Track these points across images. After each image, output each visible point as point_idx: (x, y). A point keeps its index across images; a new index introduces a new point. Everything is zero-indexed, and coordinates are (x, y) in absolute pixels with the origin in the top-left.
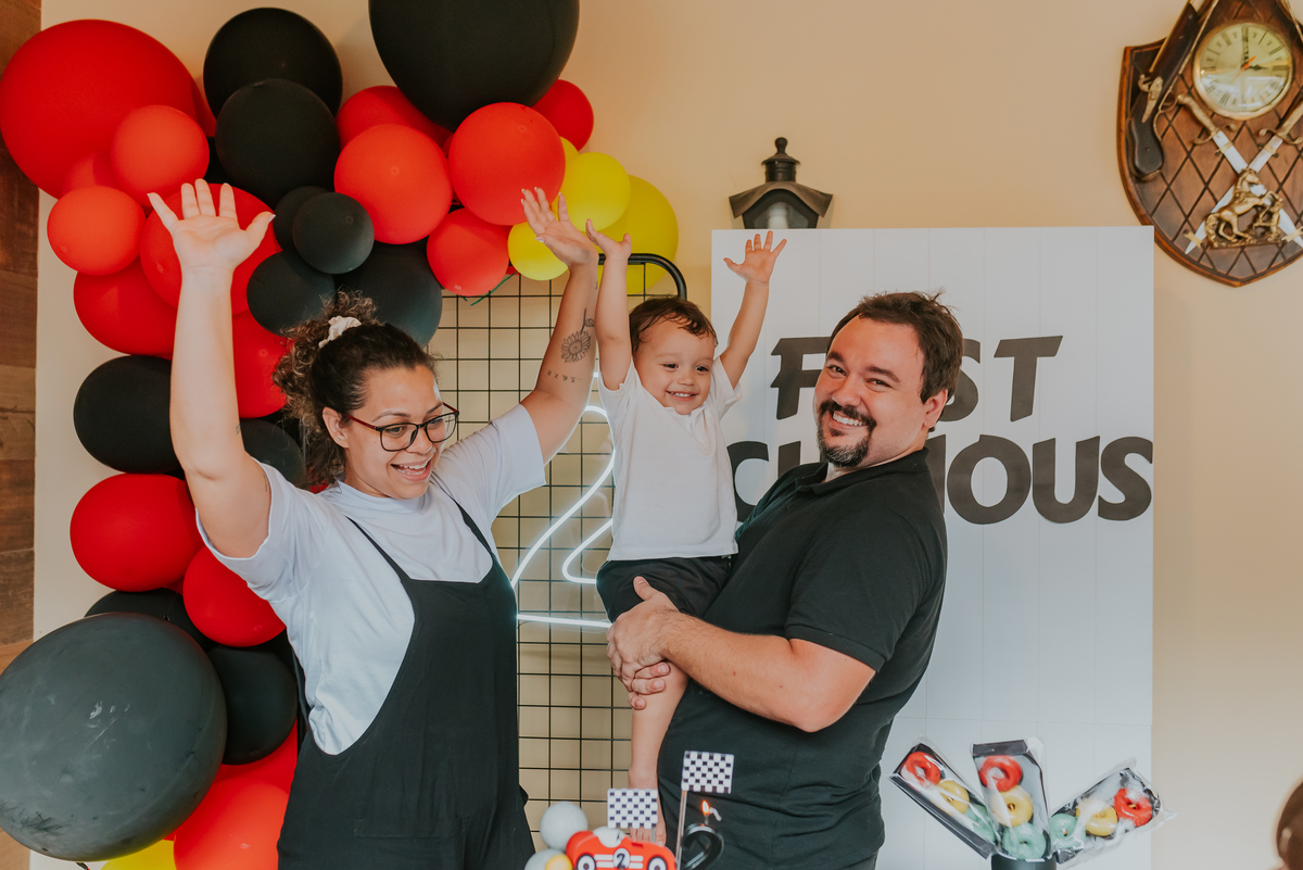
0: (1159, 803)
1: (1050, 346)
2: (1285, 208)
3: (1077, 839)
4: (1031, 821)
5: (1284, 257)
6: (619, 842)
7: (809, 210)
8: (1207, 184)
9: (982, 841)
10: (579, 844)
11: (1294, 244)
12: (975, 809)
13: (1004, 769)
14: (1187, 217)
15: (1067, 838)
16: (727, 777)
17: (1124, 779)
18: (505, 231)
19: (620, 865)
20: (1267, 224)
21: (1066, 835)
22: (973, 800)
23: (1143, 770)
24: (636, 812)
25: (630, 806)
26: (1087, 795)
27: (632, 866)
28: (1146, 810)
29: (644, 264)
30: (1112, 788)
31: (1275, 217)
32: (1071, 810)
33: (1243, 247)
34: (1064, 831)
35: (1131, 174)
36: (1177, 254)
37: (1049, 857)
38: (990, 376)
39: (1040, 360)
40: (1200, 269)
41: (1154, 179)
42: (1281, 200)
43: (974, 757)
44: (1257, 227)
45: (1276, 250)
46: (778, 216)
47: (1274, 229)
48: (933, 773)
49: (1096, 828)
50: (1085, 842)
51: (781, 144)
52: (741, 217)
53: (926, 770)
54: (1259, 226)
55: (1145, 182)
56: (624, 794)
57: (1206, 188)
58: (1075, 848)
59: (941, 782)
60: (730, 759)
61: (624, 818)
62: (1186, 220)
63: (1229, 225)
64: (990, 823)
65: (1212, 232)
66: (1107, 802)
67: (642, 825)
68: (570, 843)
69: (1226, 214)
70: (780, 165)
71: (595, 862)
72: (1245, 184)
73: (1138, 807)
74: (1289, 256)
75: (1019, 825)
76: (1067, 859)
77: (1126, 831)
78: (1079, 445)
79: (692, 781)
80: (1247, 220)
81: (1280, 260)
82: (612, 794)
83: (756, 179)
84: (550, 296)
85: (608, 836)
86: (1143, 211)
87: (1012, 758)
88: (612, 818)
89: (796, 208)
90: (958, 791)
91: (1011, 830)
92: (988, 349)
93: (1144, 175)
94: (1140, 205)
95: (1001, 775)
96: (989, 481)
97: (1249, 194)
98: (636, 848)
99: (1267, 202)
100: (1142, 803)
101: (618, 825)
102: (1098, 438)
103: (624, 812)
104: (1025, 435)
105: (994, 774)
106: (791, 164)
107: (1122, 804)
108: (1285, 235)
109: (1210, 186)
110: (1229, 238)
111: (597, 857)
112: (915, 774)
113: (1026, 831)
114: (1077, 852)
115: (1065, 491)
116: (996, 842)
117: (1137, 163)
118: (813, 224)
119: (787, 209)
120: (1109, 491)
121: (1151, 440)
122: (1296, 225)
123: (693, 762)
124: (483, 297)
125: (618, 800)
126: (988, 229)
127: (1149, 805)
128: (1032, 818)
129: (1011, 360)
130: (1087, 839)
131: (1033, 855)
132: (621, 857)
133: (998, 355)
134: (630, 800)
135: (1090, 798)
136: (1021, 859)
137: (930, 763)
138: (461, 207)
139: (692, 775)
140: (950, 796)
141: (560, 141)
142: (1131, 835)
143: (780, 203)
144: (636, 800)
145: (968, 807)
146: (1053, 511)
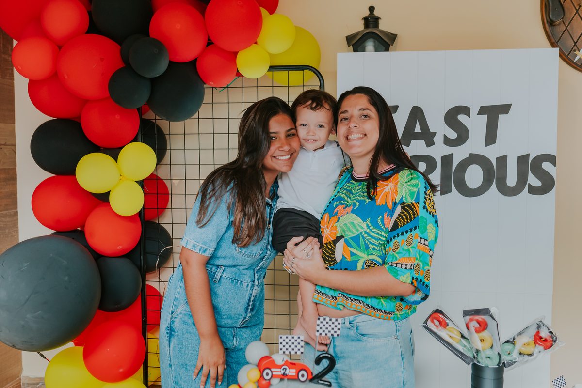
0: (556, 338)
1: (505, 109)
3: (515, 355)
4: (491, 348)
6: (284, 362)
7: (386, 42)
9: (467, 357)
10: (265, 362)
12: (463, 341)
13: (478, 322)
14: (575, 43)
17: (539, 327)
18: (236, 54)
19: (284, 375)
21: (509, 354)
22: (463, 337)
23: (548, 321)
24: (293, 346)
25: (290, 343)
26: (520, 334)
27: (290, 374)
28: (550, 341)
29: (303, 70)
30: (533, 331)
32: (512, 342)
34: (508, 352)
35: (547, 21)
36: (570, 62)
37: (500, 365)
38: (476, 125)
40: (581, 69)
41: (559, 24)
43: (463, 317)
46: (370, 45)
48: (443, 323)
49: (524, 350)
50: (519, 358)
51: (372, 9)
52: (351, 46)
53: (440, 322)
55: (554, 25)
56: (287, 337)
58: (513, 361)
59: (447, 328)
61: (287, 349)
62: (575, 45)
64: (471, 348)
66: (530, 338)
67: (296, 353)
68: (260, 362)
70: (371, 20)
71: (272, 372)
73: (546, 340)
75: (486, 349)
76: (510, 366)
77: (540, 352)
78: (519, 158)
79: (321, 331)
82: (281, 337)
83: (359, 27)
85: (279, 359)
86: (553, 40)
87: (483, 317)
88: (281, 349)
89: (378, 41)
90: (455, 332)
91: (482, 352)
92: (474, 111)
93: (554, 22)
94: (552, 37)
95: (478, 326)
96: (474, 176)
98: (292, 366)
100: (548, 338)
101: (284, 352)
102: (529, 154)
103: (287, 346)
104: (492, 154)
105: (474, 325)
106: (376, 20)
107: (538, 339)
111: (273, 370)
112: (433, 322)
113: (489, 352)
114: (514, 362)
115: (511, 180)
116: (474, 357)
117: (551, 16)
118: (387, 50)
119: (375, 42)
120: (533, 181)
121: (556, 156)
123: (321, 322)
124: (225, 88)
125: (284, 340)
126: (474, 50)
127: (551, 339)
128: (492, 346)
129: (487, 115)
130: (520, 356)
131: (493, 364)
132: (284, 370)
133: (479, 113)
134: (290, 340)
135: (522, 335)
136: (487, 365)
137: (442, 319)
138: (213, 43)
139: (321, 328)
140: (452, 335)
141: (260, 9)
142: (542, 354)
143: (371, 39)
144: (293, 340)
145: (461, 340)
146: (505, 191)
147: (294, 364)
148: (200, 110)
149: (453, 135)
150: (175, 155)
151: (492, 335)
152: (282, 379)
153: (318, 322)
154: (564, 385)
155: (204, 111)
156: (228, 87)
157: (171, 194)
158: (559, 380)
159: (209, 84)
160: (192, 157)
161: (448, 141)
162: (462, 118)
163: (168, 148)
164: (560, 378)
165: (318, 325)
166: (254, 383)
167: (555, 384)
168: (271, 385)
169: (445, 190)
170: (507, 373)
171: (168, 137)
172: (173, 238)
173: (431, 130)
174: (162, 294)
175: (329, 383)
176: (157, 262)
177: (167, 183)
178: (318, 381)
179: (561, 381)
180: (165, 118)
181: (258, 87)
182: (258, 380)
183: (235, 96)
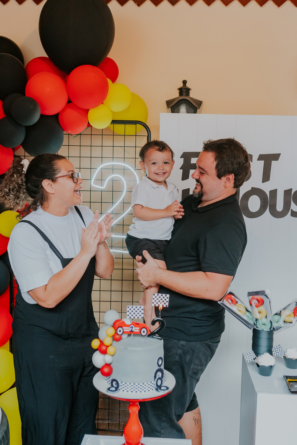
1: (276, 157)
3: (281, 323)
4: (266, 317)
6: (131, 323)
7: (194, 107)
9: (250, 324)
10: (117, 323)
12: (247, 313)
13: (258, 300)
15: (277, 323)
16: (167, 302)
18: (87, 111)
19: (131, 330)
21: (277, 322)
22: (247, 310)
24: (136, 313)
25: (134, 311)
26: (284, 309)
27: (136, 331)
29: (136, 124)
30: (293, 307)
32: (279, 314)
34: (277, 321)
37: (272, 329)
38: (256, 167)
39: (273, 162)
43: (248, 296)
46: (183, 108)
48: (234, 301)
49: (287, 319)
50: (283, 324)
51: (185, 82)
52: (170, 108)
53: (232, 300)
56: (132, 307)
58: (280, 326)
59: (237, 304)
60: (168, 296)
61: (132, 315)
64: (252, 318)
66: (291, 311)
67: (138, 317)
68: (114, 324)
70: (184, 90)
71: (123, 329)
75: (262, 318)
76: (277, 330)
77: (296, 321)
78: (285, 191)
79: (155, 303)
82: (128, 307)
83: (175, 94)
84: (102, 135)
85: (127, 321)
87: (261, 296)
88: (128, 315)
89: (189, 106)
90: (242, 307)
91: (260, 320)
92: (255, 158)
95: (257, 302)
96: (254, 203)
98: (137, 325)
101: (130, 317)
102: (292, 189)
103: (132, 313)
104: (267, 188)
105: (254, 302)
106: (188, 90)
107: (296, 312)
111: (124, 328)
112: (228, 301)
113: (264, 320)
114: (281, 327)
115: (280, 207)
116: (254, 324)
118: (195, 112)
119: (186, 106)
120: (295, 207)
123: (156, 297)
124: (78, 135)
125: (130, 309)
128: (267, 316)
129: (263, 161)
130: (284, 323)
131: (266, 328)
132: (132, 328)
133: (258, 159)
134: (134, 309)
135: (285, 310)
136: (262, 329)
137: (233, 298)
138: (71, 102)
139: (155, 301)
140: (240, 309)
141: (107, 79)
143: (184, 104)
144: (136, 309)
145: (246, 313)
146: (275, 214)
147: (138, 324)
151: (267, 309)
152: (129, 335)
153: (154, 297)
159: (67, 132)
165: (154, 299)
166: (111, 337)
168: (122, 339)
170: (276, 335)
178: (153, 337)
182: (113, 335)
183: (86, 141)
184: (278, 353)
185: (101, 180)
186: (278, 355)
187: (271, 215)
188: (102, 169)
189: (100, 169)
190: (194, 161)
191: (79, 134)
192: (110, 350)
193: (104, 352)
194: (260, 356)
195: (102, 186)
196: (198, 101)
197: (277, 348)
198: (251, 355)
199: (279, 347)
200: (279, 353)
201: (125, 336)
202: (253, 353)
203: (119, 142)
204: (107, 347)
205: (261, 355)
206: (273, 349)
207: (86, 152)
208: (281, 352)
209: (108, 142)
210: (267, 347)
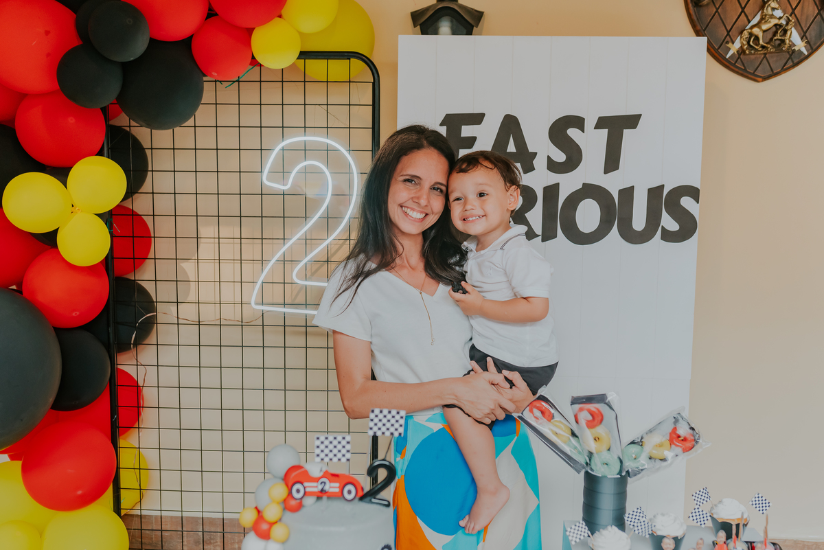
0: (699, 437)
1: (632, 121)
2: (794, 26)
3: (643, 461)
4: (609, 450)
5: (793, 62)
6: (322, 474)
7: (467, 23)
8: (743, 9)
9: (577, 463)
10: (294, 474)
11: (800, 52)
12: (573, 440)
13: (591, 414)
14: (728, 32)
15: (637, 460)
17: (676, 421)
18: (250, 31)
19: (322, 491)
20: (783, 38)
21: (635, 459)
22: (573, 434)
23: (685, 414)
24: (335, 451)
25: (331, 447)
26: (650, 431)
27: (331, 490)
28: (691, 441)
29: (349, 59)
30: (668, 427)
31: (789, 33)
32: (639, 443)
33: (765, 54)
34: (634, 456)
37: (624, 474)
38: (592, 142)
39: (625, 131)
40: (736, 70)
41: (708, 4)
42: (793, 21)
43: (571, 405)
44: (775, 40)
45: (788, 56)
46: (445, 26)
47: (787, 41)
48: (547, 414)
49: (655, 453)
50: (648, 464)
52: (419, 27)
53: (543, 413)
54: (777, 39)
55: (701, 6)
56: (326, 438)
57: (743, 11)
58: (641, 468)
61: (327, 455)
62: (728, 34)
63: (757, 38)
64: (582, 450)
65: (745, 43)
66: (664, 436)
67: (339, 460)
68: (287, 474)
69: (756, 31)
71: (305, 488)
72: (769, 9)
73: (685, 440)
74: (796, 61)
75: (601, 452)
76: (635, 475)
77: (677, 456)
78: (650, 191)
79: (375, 429)
80: (769, 35)
81: (790, 63)
82: (318, 438)
85: (315, 469)
86: (699, 28)
88: (318, 456)
89: (457, 21)
90: (563, 428)
91: (597, 456)
92: (590, 123)
95: (590, 418)
96: (588, 215)
97: (772, 16)
98: (334, 478)
99: (783, 22)
100: (688, 436)
101: (322, 459)
102: (663, 185)
103: (327, 451)
104: (613, 184)
105: (585, 417)
107: (675, 438)
108: (795, 45)
109: (745, 10)
110: (756, 47)
111: (306, 484)
112: (534, 415)
113: (606, 456)
114: (642, 470)
115: (639, 222)
116: (587, 464)
118: (470, 33)
119: (452, 22)
120: (669, 222)
121: (699, 188)
122: (802, 39)
123: (377, 416)
124: (234, 82)
125: (322, 443)
126: (592, 37)
127: (693, 438)
128: (610, 447)
129: (606, 131)
130: (649, 461)
131: (612, 473)
132: (323, 484)
133: (596, 127)
134: (331, 443)
135: (654, 432)
136: (604, 475)
138: (216, 14)
139: (376, 424)
140: (557, 431)
142: (679, 458)
143: (447, 17)
144: (335, 442)
145: (570, 439)
146: (630, 236)
147: (337, 476)
148: (196, 114)
149: (560, 157)
150: (159, 181)
151: (610, 432)
152: (319, 498)
154: (708, 500)
155: (203, 114)
156: (239, 81)
157: (154, 237)
158: (701, 493)
159: (211, 76)
160: (185, 183)
161: (553, 166)
162: (573, 133)
163: (150, 169)
164: (702, 490)
165: (372, 420)
166: (279, 503)
167: (696, 499)
168: (303, 507)
169: (548, 235)
170: (632, 485)
171: (148, 152)
172: (156, 302)
173: (531, 150)
174: (140, 383)
175: (386, 503)
176: (134, 335)
177: (148, 220)
178: (371, 500)
179: (704, 495)
180: (144, 124)
181: (282, 81)
182: (285, 500)
183: (250, 93)
184: (636, 529)
185: (282, 171)
186: (637, 532)
187: (623, 241)
188: (283, 149)
189: (280, 150)
190: (467, 131)
191: (236, 81)
192: (277, 531)
193: (265, 536)
194: (599, 531)
195: (284, 185)
196: (476, 10)
197: (635, 514)
198: (580, 529)
199: (639, 511)
200: (640, 528)
201: (309, 501)
202: (584, 526)
203: (316, 95)
204: (272, 524)
205: (601, 530)
206: (627, 515)
207: (250, 116)
208: (643, 527)
209: (294, 95)
210: (613, 510)
